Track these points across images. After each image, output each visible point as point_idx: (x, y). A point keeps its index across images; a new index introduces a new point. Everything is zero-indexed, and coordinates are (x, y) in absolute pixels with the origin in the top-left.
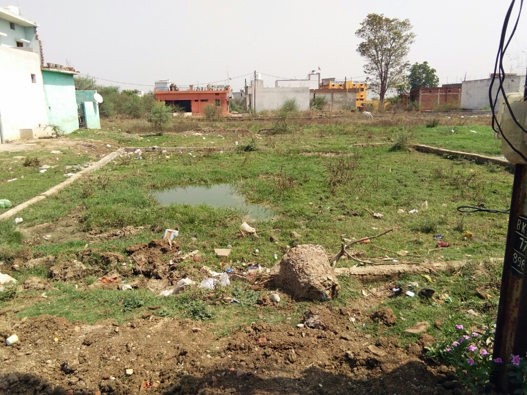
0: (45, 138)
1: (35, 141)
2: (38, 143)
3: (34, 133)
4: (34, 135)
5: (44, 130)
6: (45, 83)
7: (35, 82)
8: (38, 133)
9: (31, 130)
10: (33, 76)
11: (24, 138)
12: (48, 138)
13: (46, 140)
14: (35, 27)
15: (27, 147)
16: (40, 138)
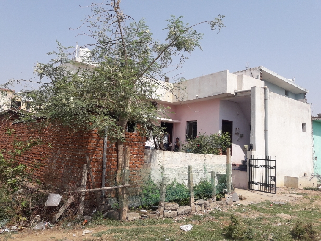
0: (311, 189)
1: (300, 191)
2: (304, 195)
3: (300, 182)
4: (299, 184)
5: (310, 180)
6: (314, 133)
7: (305, 131)
8: (303, 183)
9: (297, 178)
10: (303, 125)
11: (289, 186)
12: (314, 190)
13: (313, 192)
14: (305, 93)
15: (293, 199)
16: (305, 189)
